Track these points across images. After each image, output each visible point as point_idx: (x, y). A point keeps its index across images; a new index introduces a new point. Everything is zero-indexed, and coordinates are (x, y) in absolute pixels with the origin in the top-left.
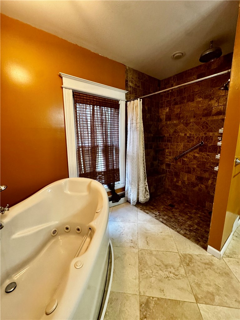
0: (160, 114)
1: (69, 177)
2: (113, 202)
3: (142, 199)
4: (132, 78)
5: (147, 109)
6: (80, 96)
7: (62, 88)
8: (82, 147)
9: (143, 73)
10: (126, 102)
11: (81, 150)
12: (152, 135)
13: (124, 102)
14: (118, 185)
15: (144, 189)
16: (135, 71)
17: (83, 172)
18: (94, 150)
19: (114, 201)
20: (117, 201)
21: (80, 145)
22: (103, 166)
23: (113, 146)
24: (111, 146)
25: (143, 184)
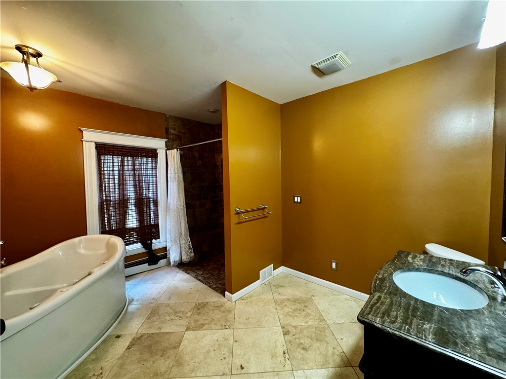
0: (216, 161)
1: (87, 235)
2: (149, 265)
3: (185, 258)
4: (175, 125)
5: (197, 156)
6: (104, 147)
7: (82, 141)
8: (106, 200)
9: (189, 120)
10: (166, 150)
11: (104, 205)
12: (207, 184)
13: (164, 151)
14: (156, 244)
15: (187, 246)
16: (177, 119)
17: (107, 229)
18: (123, 204)
19: (151, 263)
20: (156, 263)
21: (104, 198)
22: (135, 222)
23: (149, 198)
24: (146, 198)
25: (186, 241)
